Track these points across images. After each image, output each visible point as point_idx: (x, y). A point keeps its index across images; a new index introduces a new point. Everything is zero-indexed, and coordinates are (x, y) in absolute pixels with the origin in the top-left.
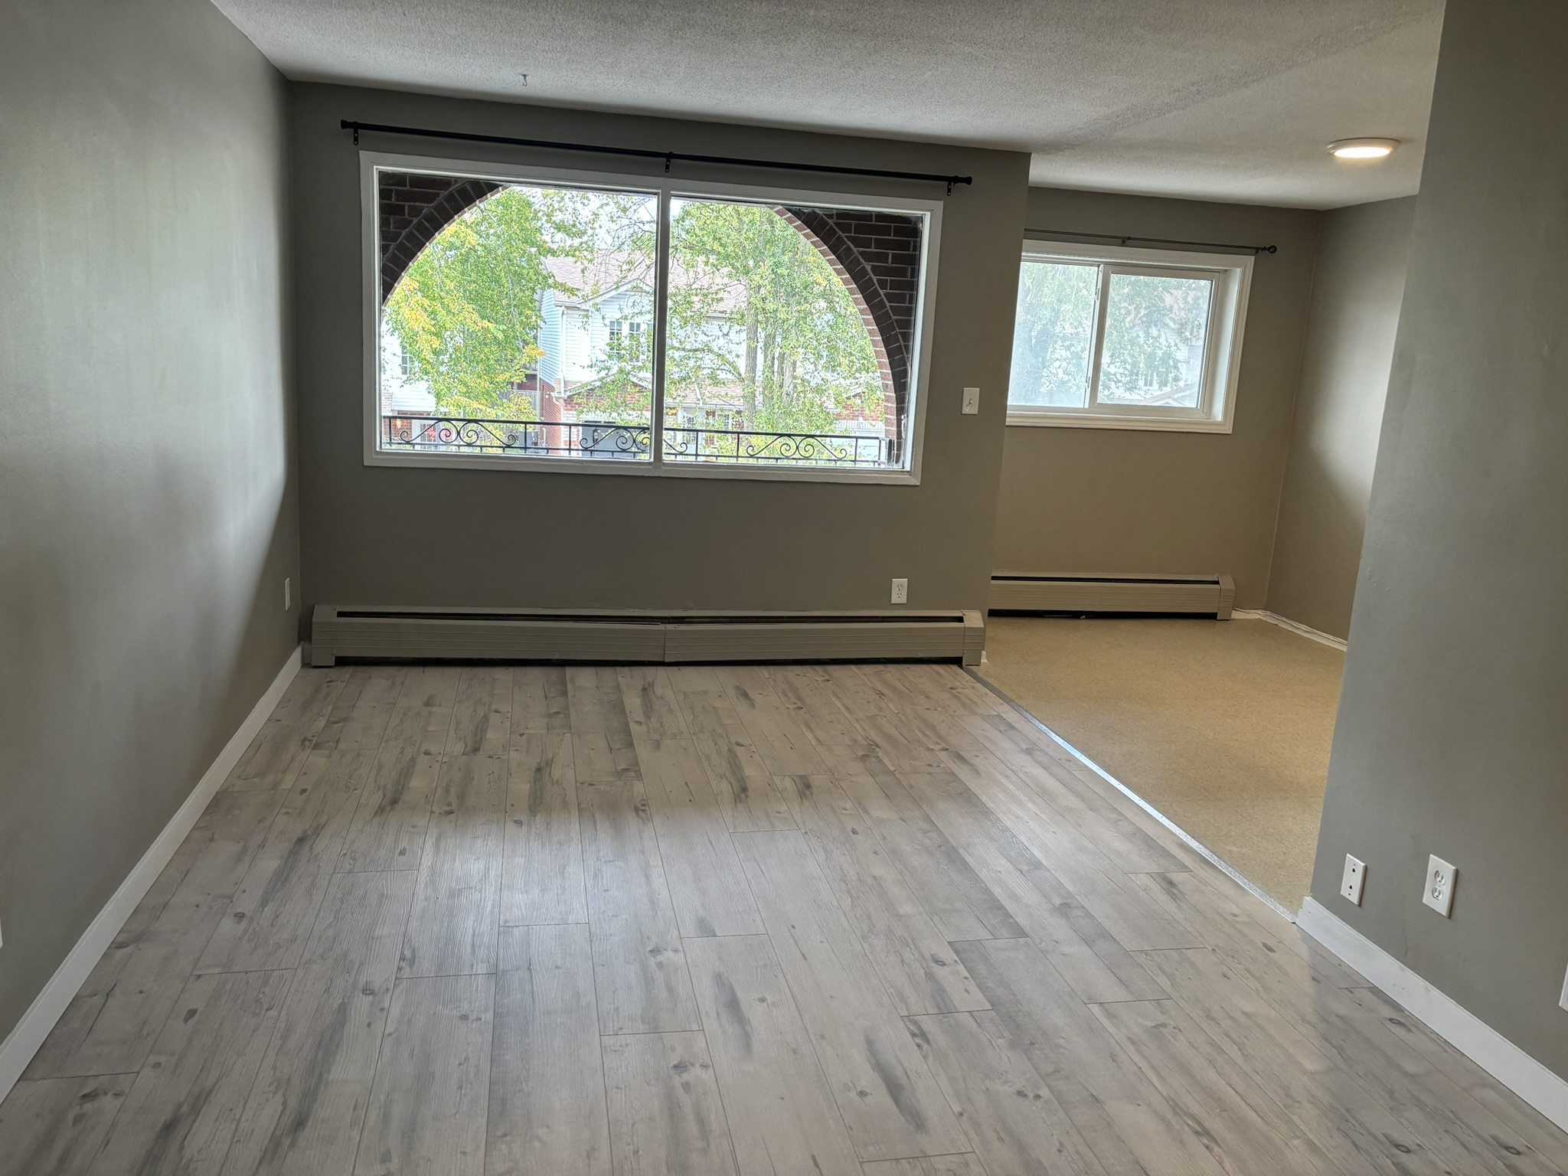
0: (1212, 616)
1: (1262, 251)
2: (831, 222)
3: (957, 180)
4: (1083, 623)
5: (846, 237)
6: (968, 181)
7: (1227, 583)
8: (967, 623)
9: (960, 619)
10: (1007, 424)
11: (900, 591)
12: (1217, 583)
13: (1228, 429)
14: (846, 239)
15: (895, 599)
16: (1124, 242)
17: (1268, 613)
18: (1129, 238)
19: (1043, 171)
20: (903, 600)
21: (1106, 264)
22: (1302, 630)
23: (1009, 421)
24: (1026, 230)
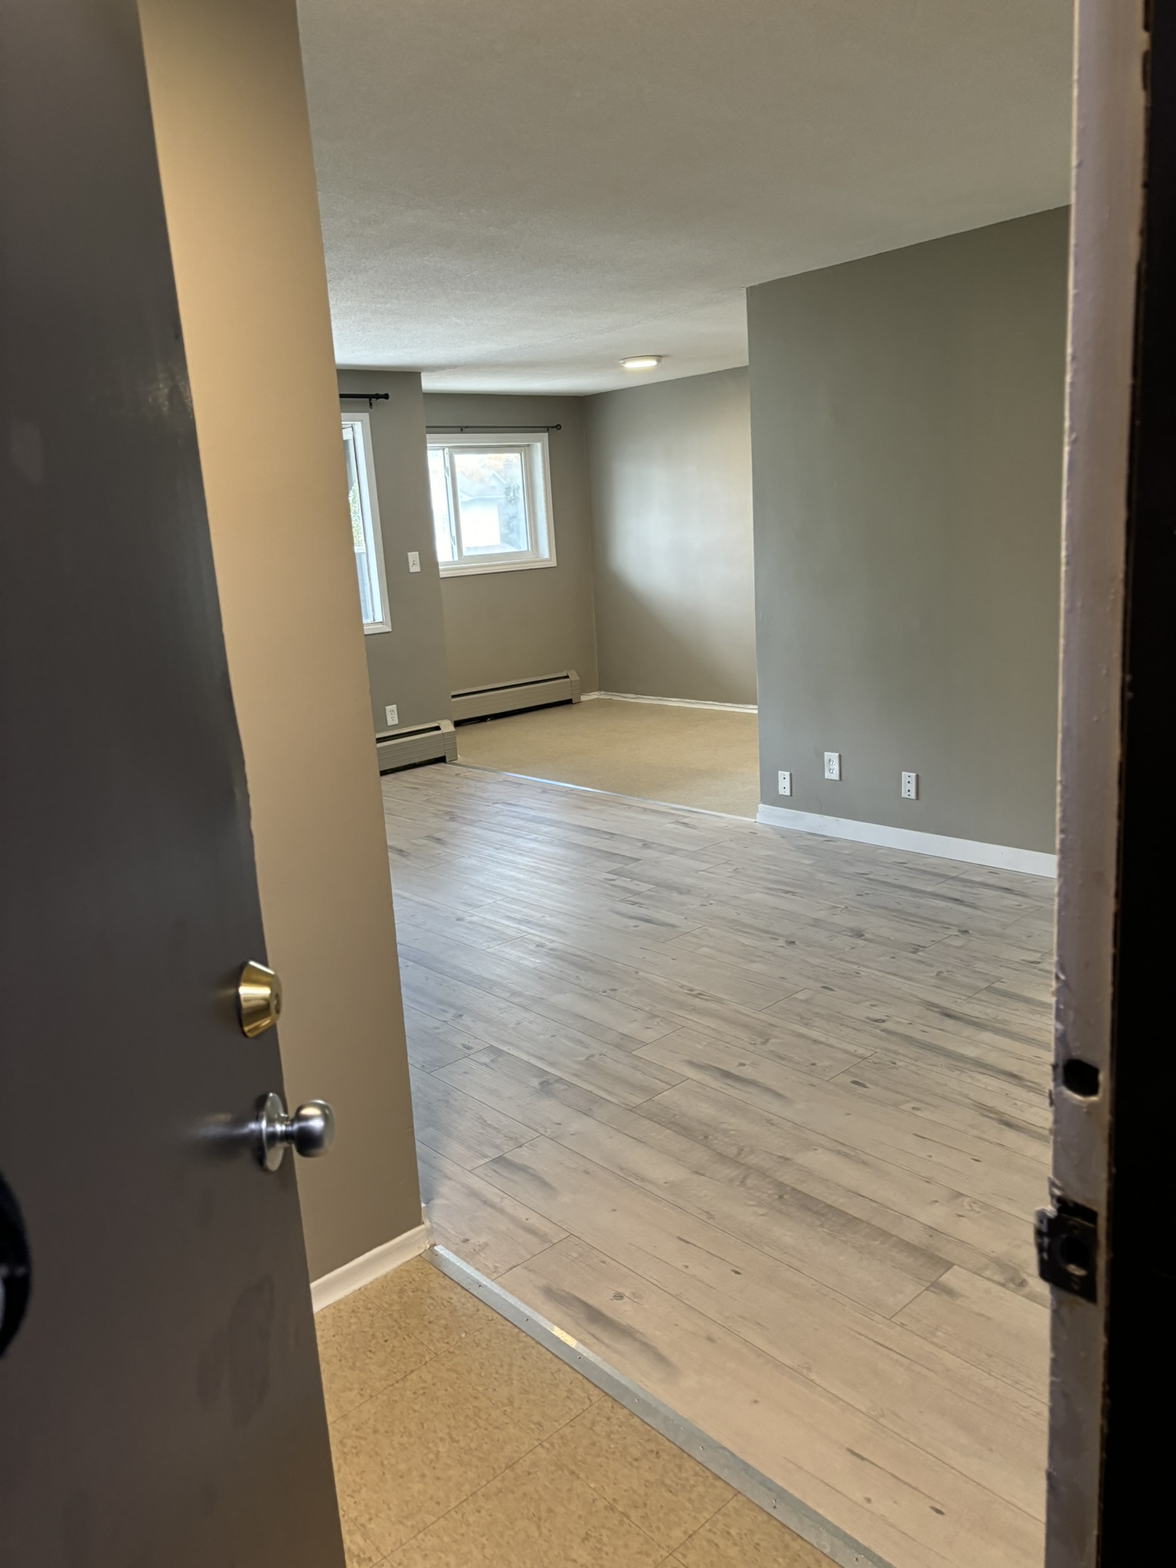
0: (569, 702)
1: (552, 429)
3: (377, 397)
4: (489, 723)
6: (386, 396)
7: (574, 676)
8: (444, 730)
9: (438, 728)
10: (441, 576)
11: (392, 715)
12: (567, 677)
13: (554, 563)
15: (390, 722)
16: (462, 430)
17: (602, 692)
18: (467, 427)
19: (430, 383)
20: (396, 721)
21: (449, 447)
22: (630, 698)
23: (442, 574)
24: (427, 427)
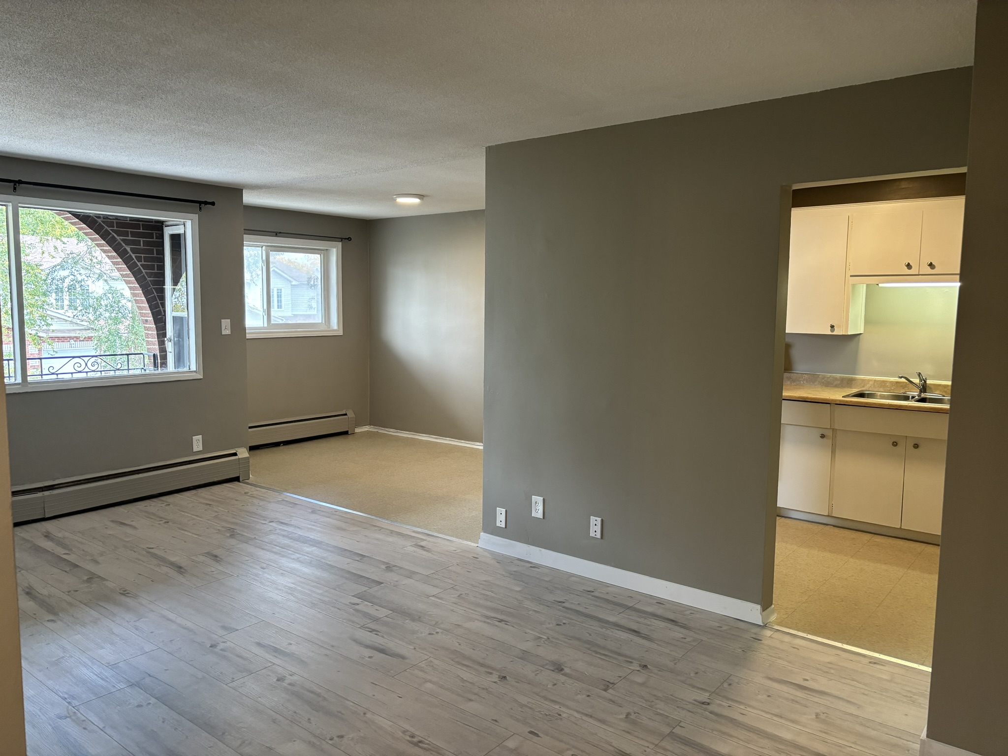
0: (346, 433)
1: (345, 239)
2: (99, 220)
3: (206, 203)
4: (282, 448)
5: (111, 230)
6: (213, 204)
7: (351, 414)
8: (240, 456)
9: (235, 454)
10: (247, 338)
11: (197, 443)
12: (346, 415)
13: (341, 333)
14: (111, 232)
15: (195, 449)
16: (276, 234)
17: (372, 426)
18: (280, 233)
19: (249, 198)
20: (201, 448)
21: (266, 246)
22: (392, 432)
23: (248, 336)
24: (244, 230)
